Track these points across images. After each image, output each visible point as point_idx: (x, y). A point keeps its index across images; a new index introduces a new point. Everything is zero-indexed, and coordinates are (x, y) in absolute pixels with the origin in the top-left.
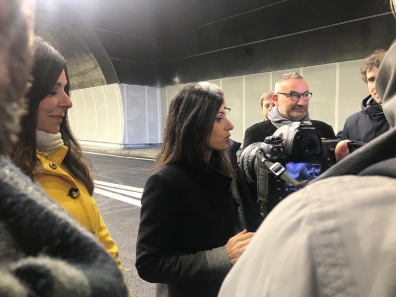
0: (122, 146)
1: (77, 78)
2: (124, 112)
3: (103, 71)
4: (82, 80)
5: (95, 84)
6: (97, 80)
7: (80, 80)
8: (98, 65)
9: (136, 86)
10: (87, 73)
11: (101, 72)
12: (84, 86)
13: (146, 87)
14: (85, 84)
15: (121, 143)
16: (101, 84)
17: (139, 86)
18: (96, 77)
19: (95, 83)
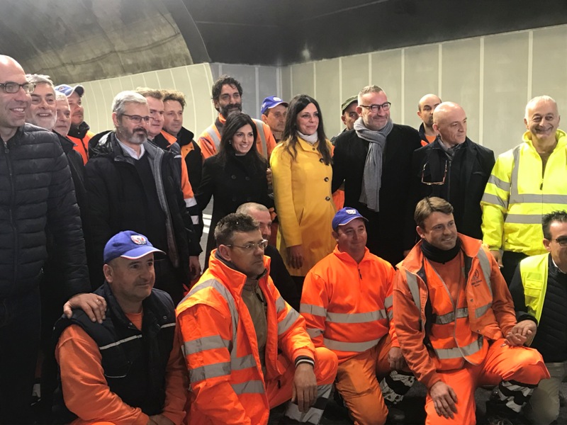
1: (150, 51)
3: (186, 42)
4: (157, 55)
5: (176, 63)
6: (178, 56)
7: (154, 56)
8: (179, 31)
9: (240, 65)
10: (163, 44)
11: (184, 43)
12: (161, 65)
13: (257, 68)
14: (163, 63)
16: (185, 62)
17: (245, 65)
18: (178, 51)
19: (176, 60)
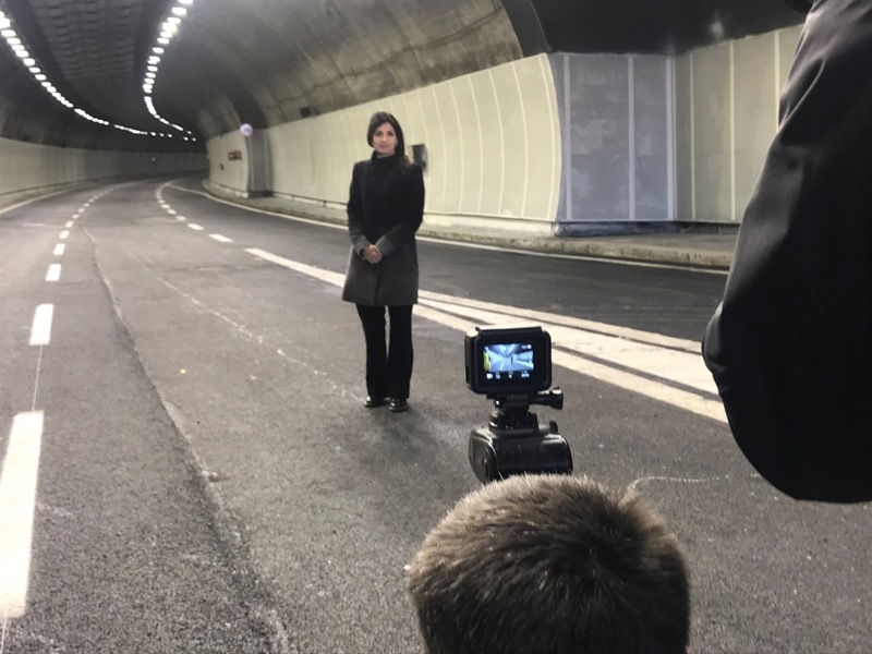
0: (557, 228)
1: (459, 43)
2: (562, 132)
3: (512, 22)
4: (470, 49)
5: (499, 59)
6: (501, 46)
7: (465, 50)
9: (601, 56)
10: (478, 28)
11: (509, 23)
12: (476, 64)
14: (478, 60)
15: (554, 220)
16: (511, 57)
17: (610, 55)
18: (500, 38)
19: (498, 55)
